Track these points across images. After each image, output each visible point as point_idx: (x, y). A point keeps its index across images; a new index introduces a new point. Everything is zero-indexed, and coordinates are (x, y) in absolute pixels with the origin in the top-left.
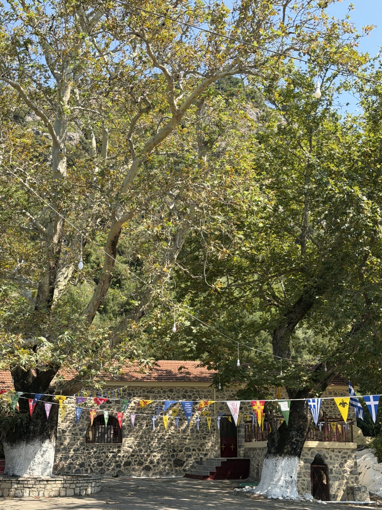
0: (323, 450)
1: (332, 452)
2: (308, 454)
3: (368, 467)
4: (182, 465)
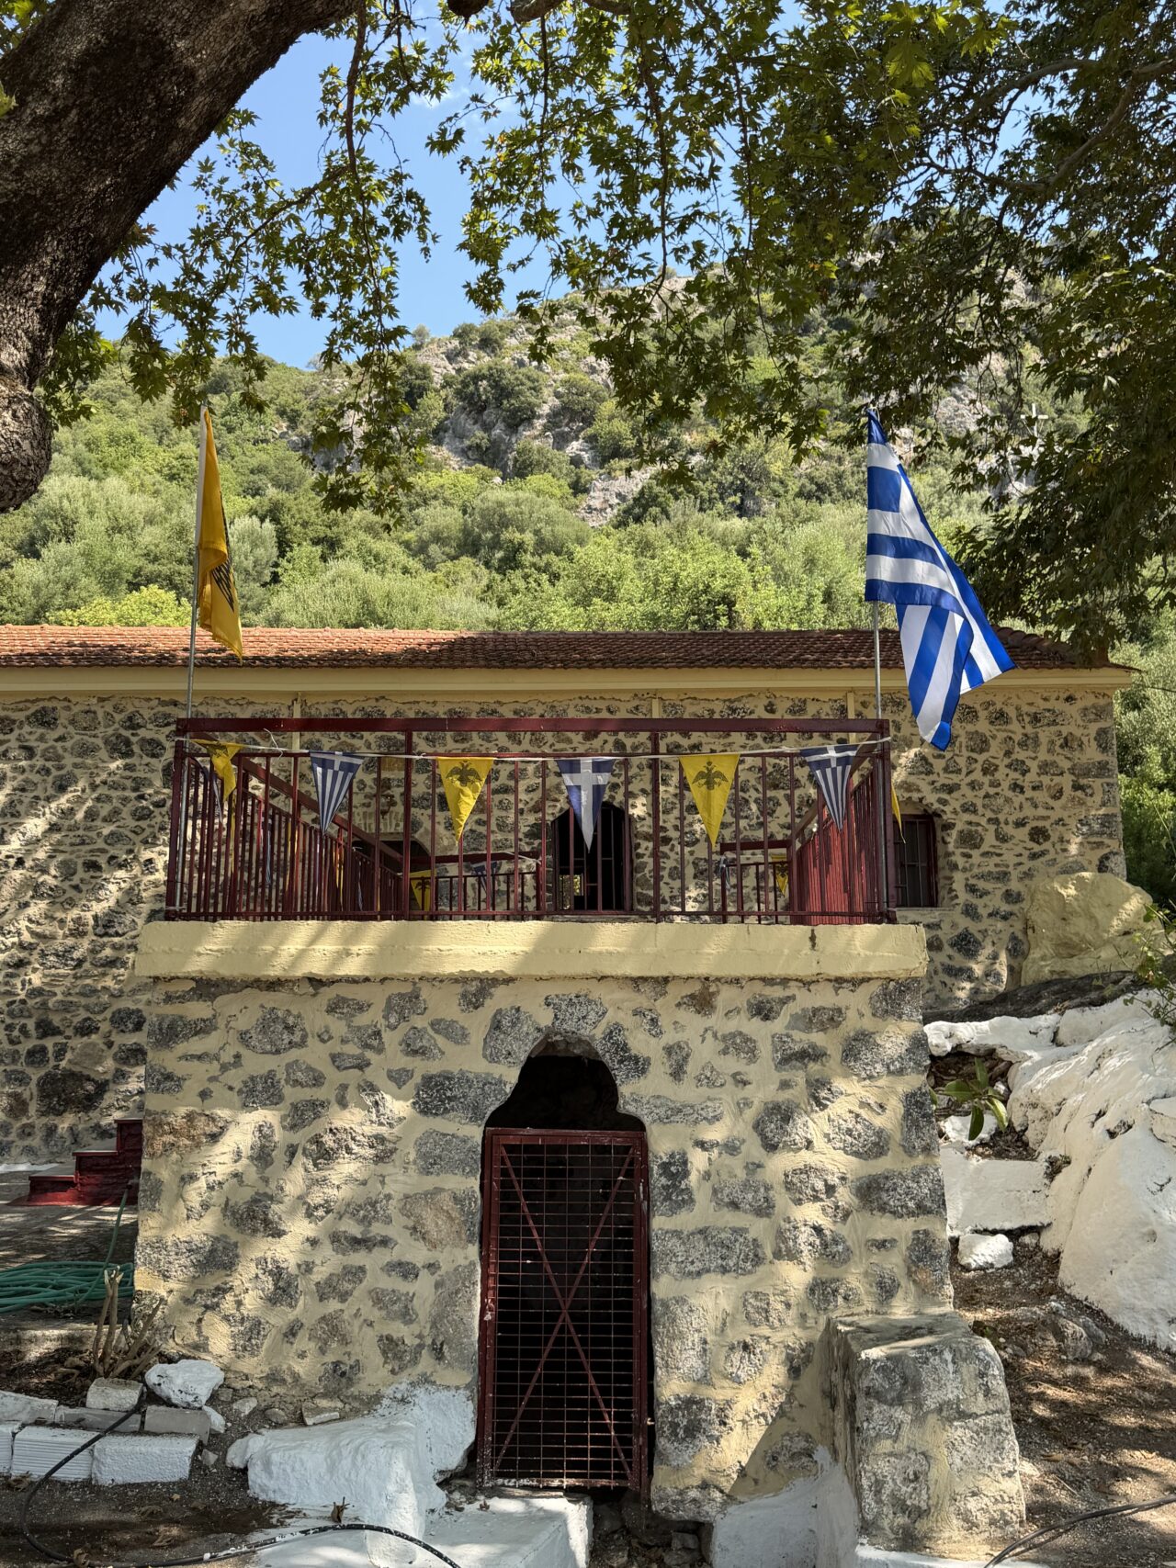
0: (604, 995)
1: (688, 1017)
2: (456, 1034)
4: (89, 1103)
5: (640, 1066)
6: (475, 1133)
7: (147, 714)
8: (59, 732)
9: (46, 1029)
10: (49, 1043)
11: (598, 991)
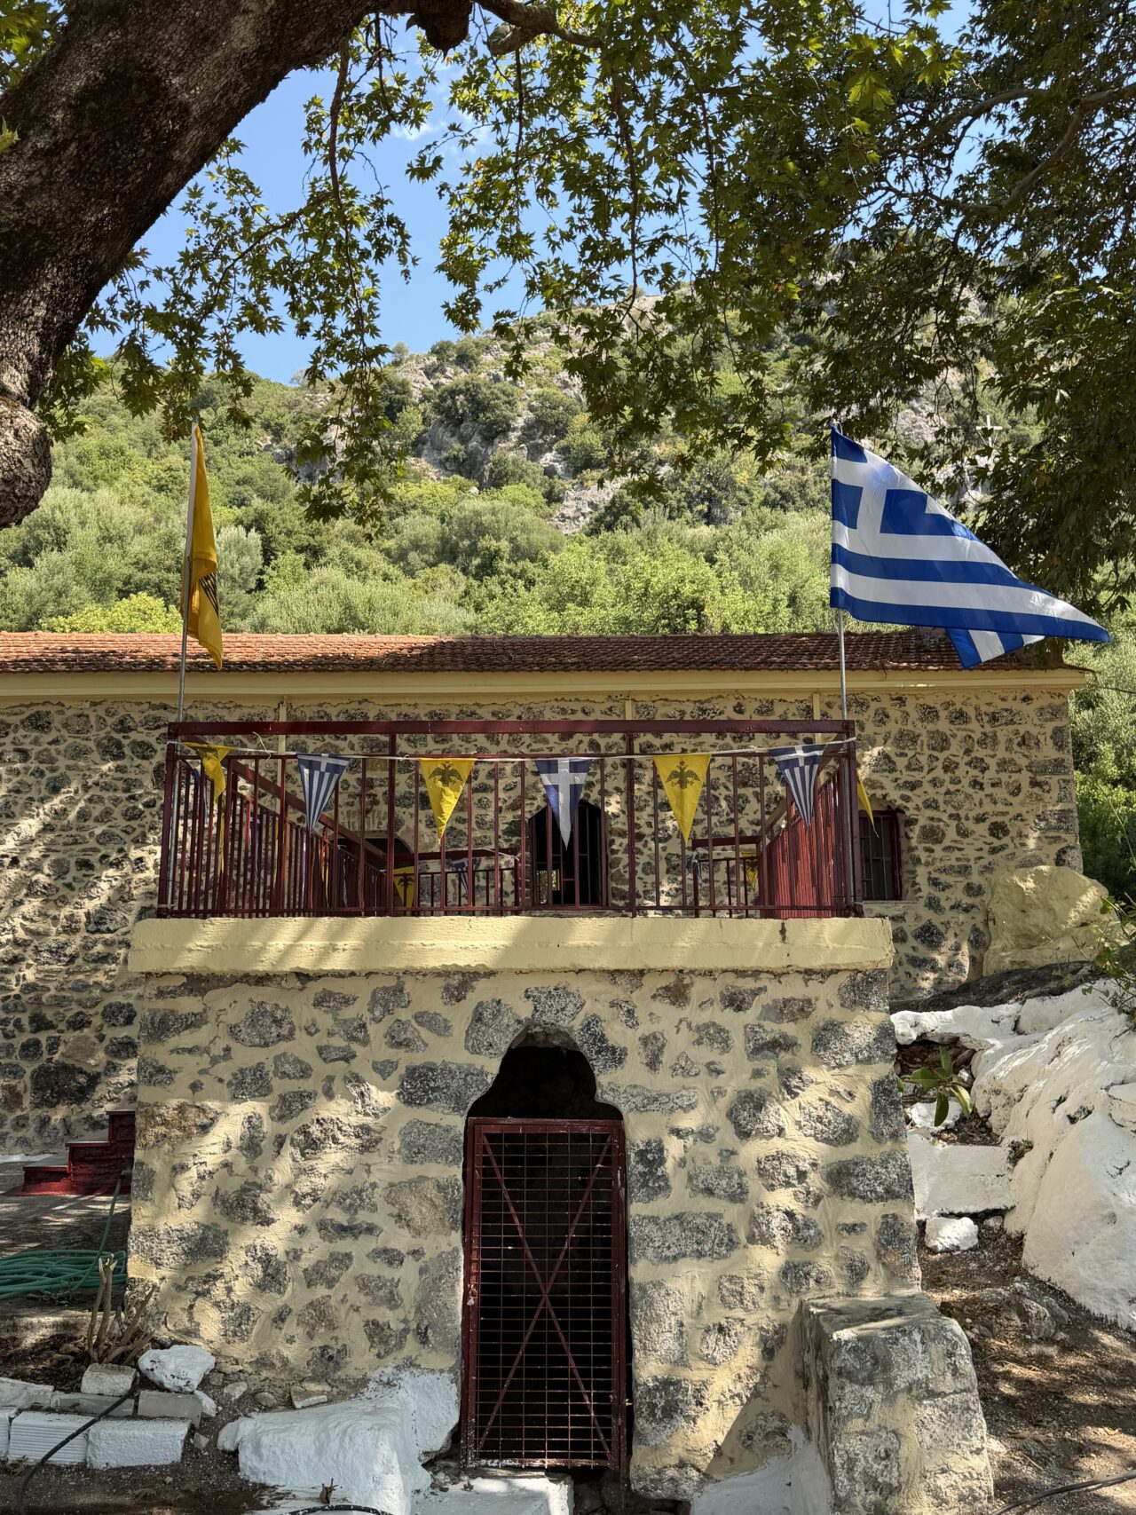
0: (586, 988)
1: (663, 1008)
2: (439, 1027)
3: (1070, 1107)
4: (81, 1095)
5: (617, 1057)
6: (458, 1122)
7: (138, 717)
8: (53, 735)
9: (40, 1023)
10: (43, 1037)
11: (575, 984)
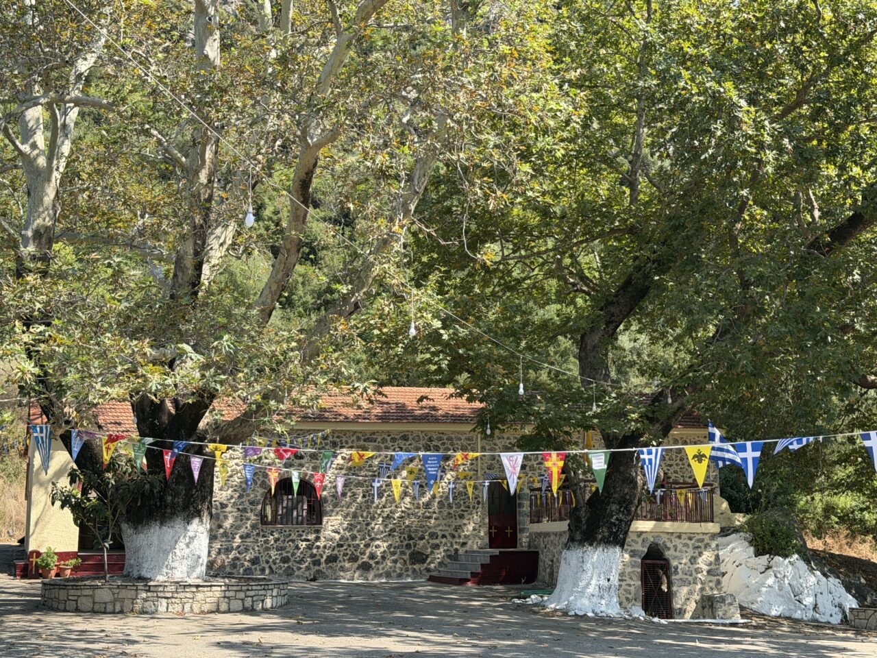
0: (663, 535)
1: (677, 540)
2: (637, 543)
3: (737, 563)
4: (423, 561)
5: (669, 549)
6: (640, 561)
8: (410, 442)
9: (410, 538)
10: (411, 542)
11: (661, 535)
